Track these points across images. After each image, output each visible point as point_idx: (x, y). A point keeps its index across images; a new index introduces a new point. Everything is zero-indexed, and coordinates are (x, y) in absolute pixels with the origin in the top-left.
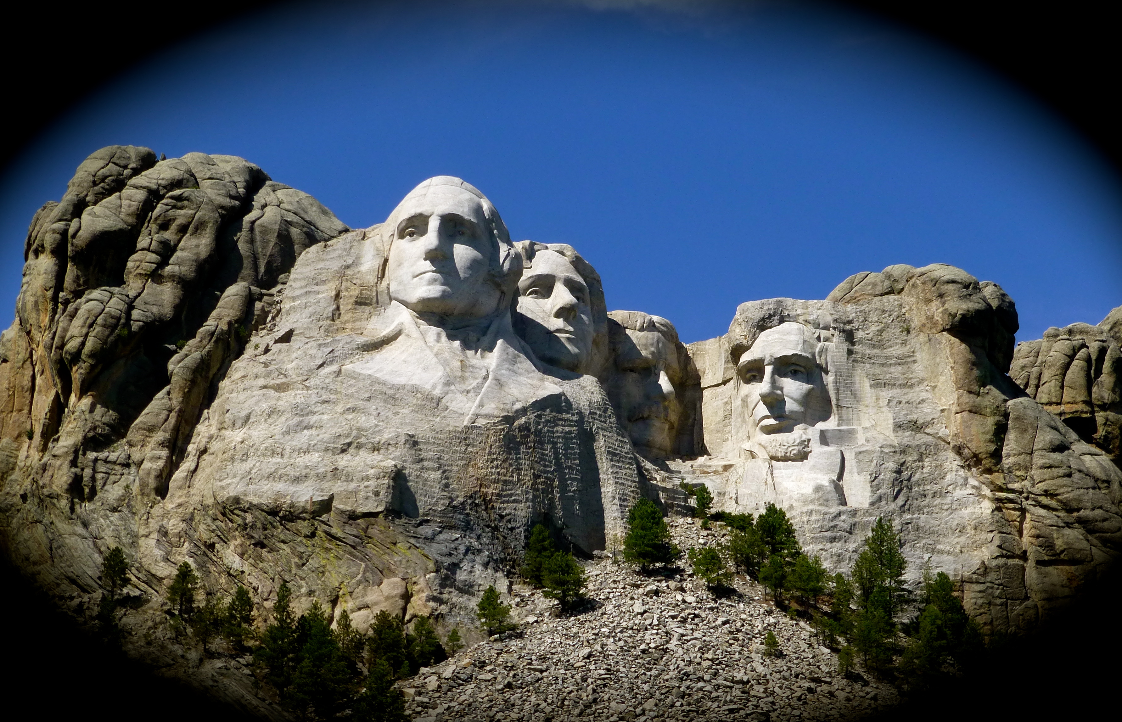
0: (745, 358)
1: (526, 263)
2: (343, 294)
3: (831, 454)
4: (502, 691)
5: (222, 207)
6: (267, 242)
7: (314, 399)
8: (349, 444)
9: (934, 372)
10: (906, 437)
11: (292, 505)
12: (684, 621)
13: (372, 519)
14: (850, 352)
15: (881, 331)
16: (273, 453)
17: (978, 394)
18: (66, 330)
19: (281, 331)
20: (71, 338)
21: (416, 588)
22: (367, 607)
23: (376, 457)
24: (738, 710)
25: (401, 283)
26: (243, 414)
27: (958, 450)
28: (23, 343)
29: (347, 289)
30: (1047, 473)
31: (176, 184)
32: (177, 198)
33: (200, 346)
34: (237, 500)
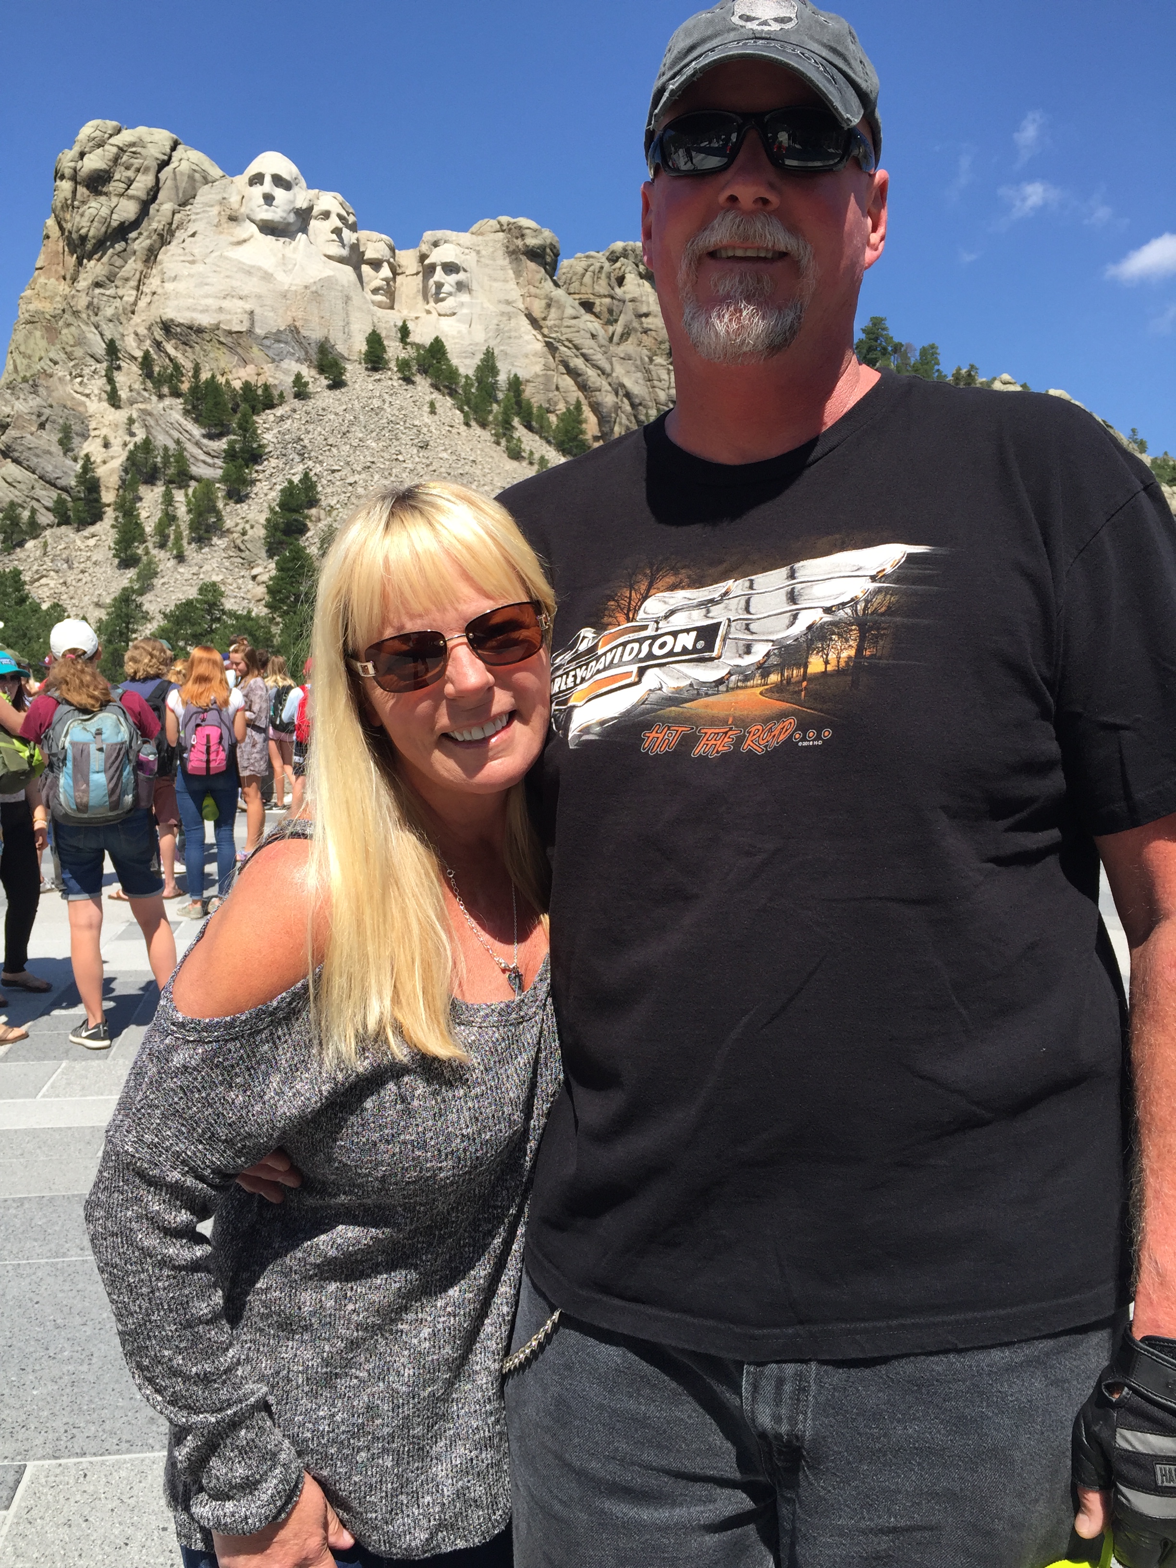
0: (427, 262)
1: (316, 203)
2: (222, 213)
3: (466, 314)
4: (304, 424)
5: (157, 159)
6: (183, 180)
7: (209, 269)
8: (227, 295)
9: (518, 274)
10: (503, 308)
11: (200, 325)
12: (392, 395)
13: (240, 335)
15: (493, 252)
16: (190, 297)
17: (539, 287)
18: (79, 223)
19: (190, 231)
20: (83, 227)
23: (241, 303)
25: (251, 210)
26: (173, 275)
27: (527, 316)
28: (57, 228)
29: (224, 211)
30: (569, 330)
31: (133, 144)
32: (134, 153)
33: (149, 237)
34: (172, 320)
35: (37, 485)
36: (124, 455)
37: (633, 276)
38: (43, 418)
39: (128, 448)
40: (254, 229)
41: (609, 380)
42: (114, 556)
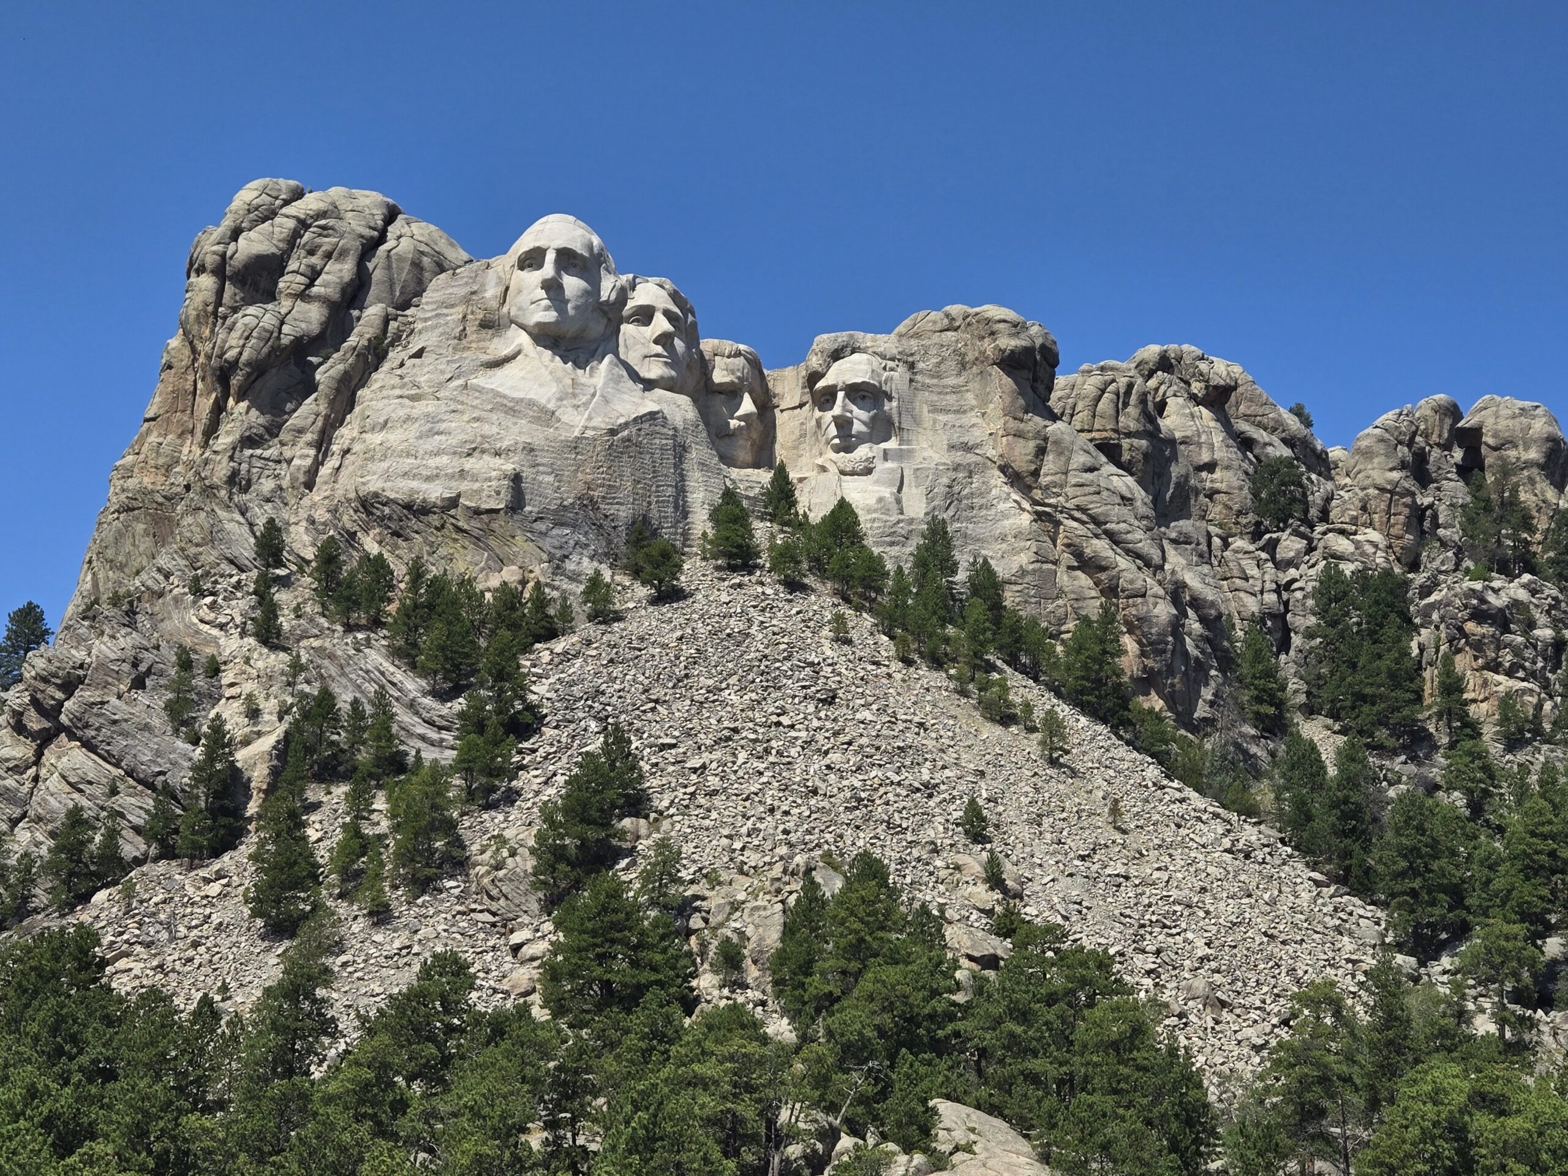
0: (821, 384)
1: (630, 294)
2: (470, 317)
3: (892, 470)
4: (606, 666)
5: (362, 237)
6: (402, 269)
7: (444, 408)
8: (474, 449)
9: (984, 400)
10: (959, 457)
11: (424, 501)
12: (763, 610)
13: (494, 515)
14: (911, 381)
15: (939, 364)
16: (408, 455)
17: (1022, 421)
18: (225, 341)
19: (414, 348)
20: (231, 347)
21: (532, 575)
22: (489, 590)
23: (498, 461)
24: (809, 687)
25: (520, 309)
26: (381, 420)
27: (1003, 469)
28: (187, 352)
29: (472, 313)
30: (1079, 491)
31: (322, 214)
32: (324, 228)
33: (343, 360)
34: (376, 495)
35: (121, 787)
36: (281, 730)
37: (1180, 400)
38: (143, 668)
39: (288, 718)
40: (523, 339)
41: (1159, 577)
42: (255, 914)
